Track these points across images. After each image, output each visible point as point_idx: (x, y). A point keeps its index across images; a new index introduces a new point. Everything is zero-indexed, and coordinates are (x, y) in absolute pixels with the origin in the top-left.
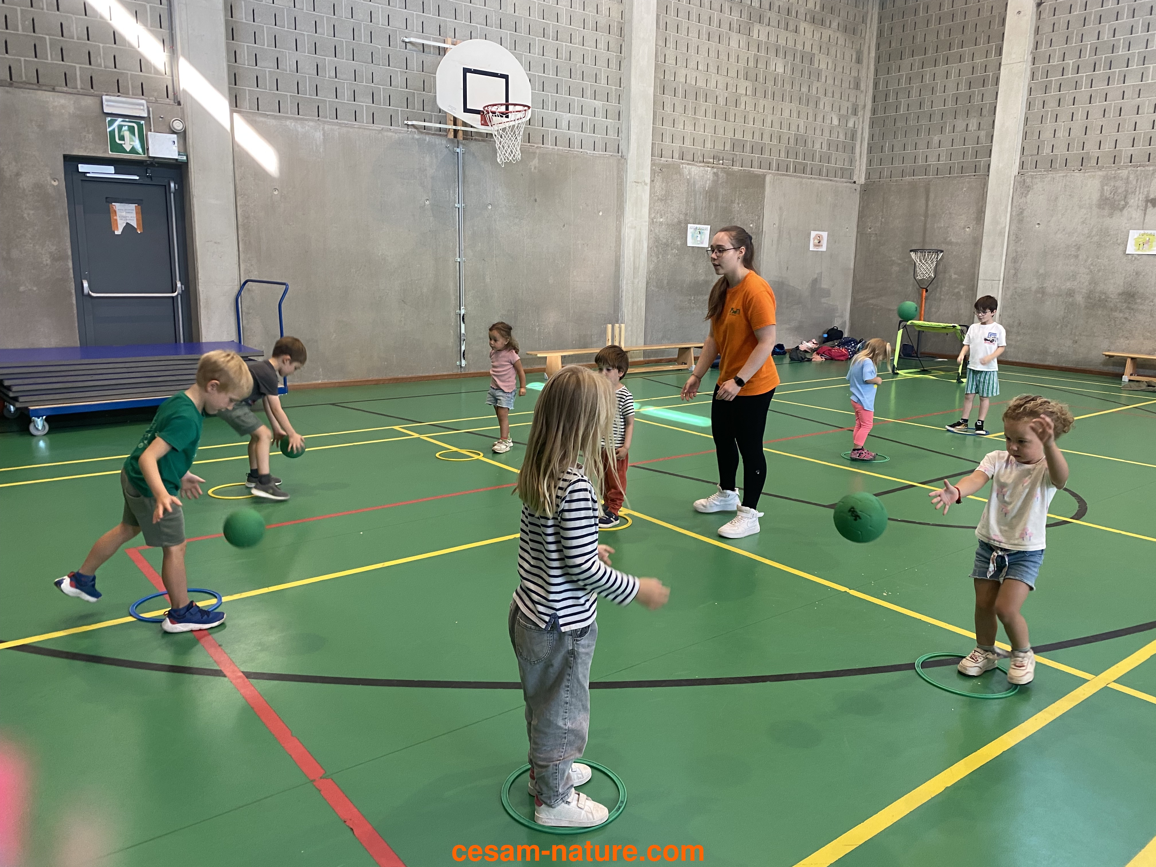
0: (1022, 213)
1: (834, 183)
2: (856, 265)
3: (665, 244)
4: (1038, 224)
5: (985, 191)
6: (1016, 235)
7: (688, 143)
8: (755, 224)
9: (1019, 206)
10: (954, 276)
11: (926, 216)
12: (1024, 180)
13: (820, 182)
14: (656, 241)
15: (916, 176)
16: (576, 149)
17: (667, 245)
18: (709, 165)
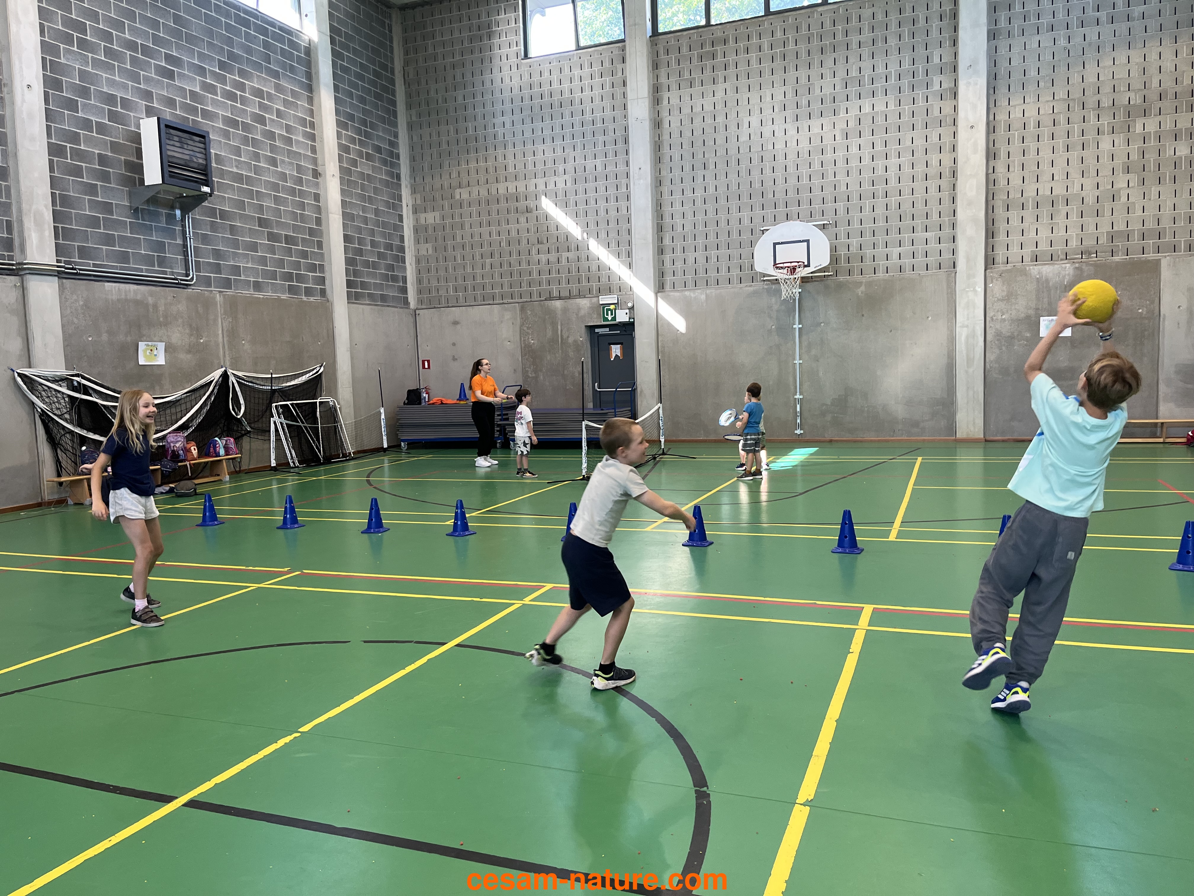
3: (1010, 337)
7: (1044, 246)
8: (1146, 309)
14: (998, 335)
16: (907, 273)
17: (1014, 338)
18: (1075, 261)
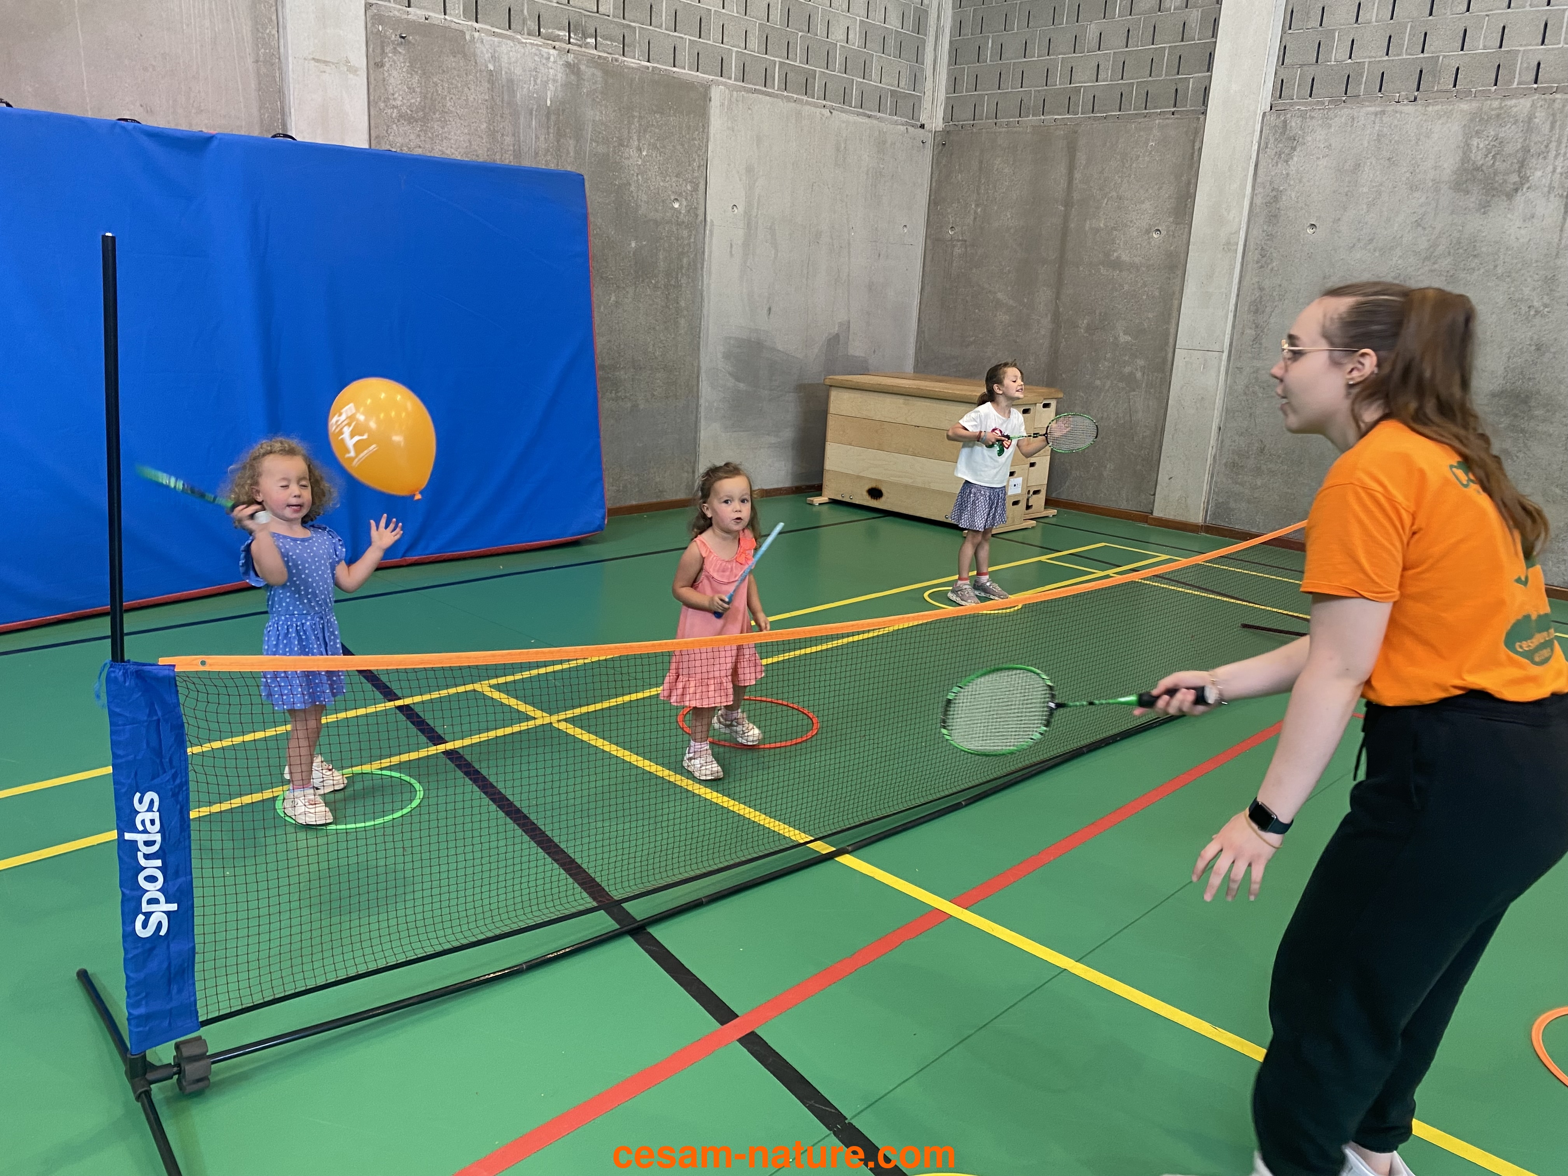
0: (1276, 199)
1: (875, 122)
2: (923, 307)
4: (1313, 226)
5: (1196, 148)
6: (1262, 249)
8: (685, 203)
9: (1271, 183)
10: (1124, 338)
11: (1068, 203)
12: (1285, 122)
13: (844, 116)
15: (1049, 113)
18: (555, 43)
